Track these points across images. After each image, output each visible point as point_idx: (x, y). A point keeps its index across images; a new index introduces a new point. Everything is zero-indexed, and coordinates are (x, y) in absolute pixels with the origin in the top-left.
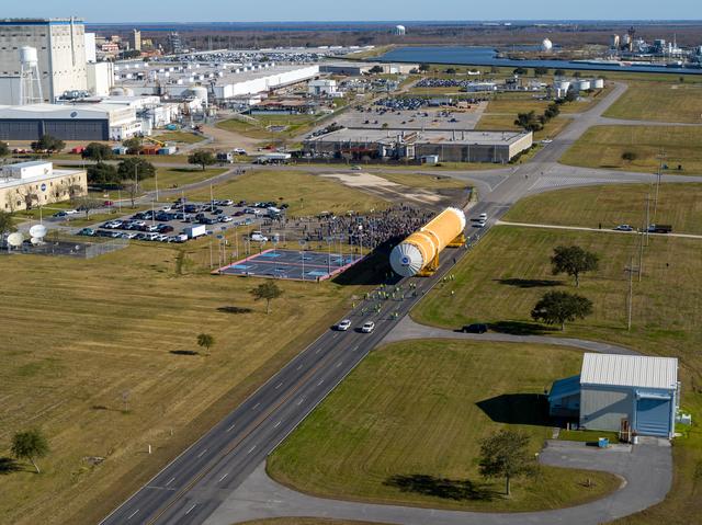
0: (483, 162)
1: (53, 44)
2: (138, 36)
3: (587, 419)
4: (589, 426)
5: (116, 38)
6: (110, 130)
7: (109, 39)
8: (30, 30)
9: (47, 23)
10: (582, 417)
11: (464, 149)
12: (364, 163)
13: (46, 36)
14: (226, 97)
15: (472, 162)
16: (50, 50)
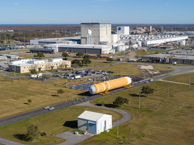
0: (188, 64)
1: (100, 29)
2: (151, 27)
3: (80, 127)
4: (80, 129)
5: (145, 28)
6: (102, 52)
7: (143, 28)
8: (95, 26)
9: (99, 24)
10: (78, 127)
11: (184, 60)
12: (154, 63)
13: (99, 27)
14: (147, 44)
15: (186, 64)
16: (99, 31)
